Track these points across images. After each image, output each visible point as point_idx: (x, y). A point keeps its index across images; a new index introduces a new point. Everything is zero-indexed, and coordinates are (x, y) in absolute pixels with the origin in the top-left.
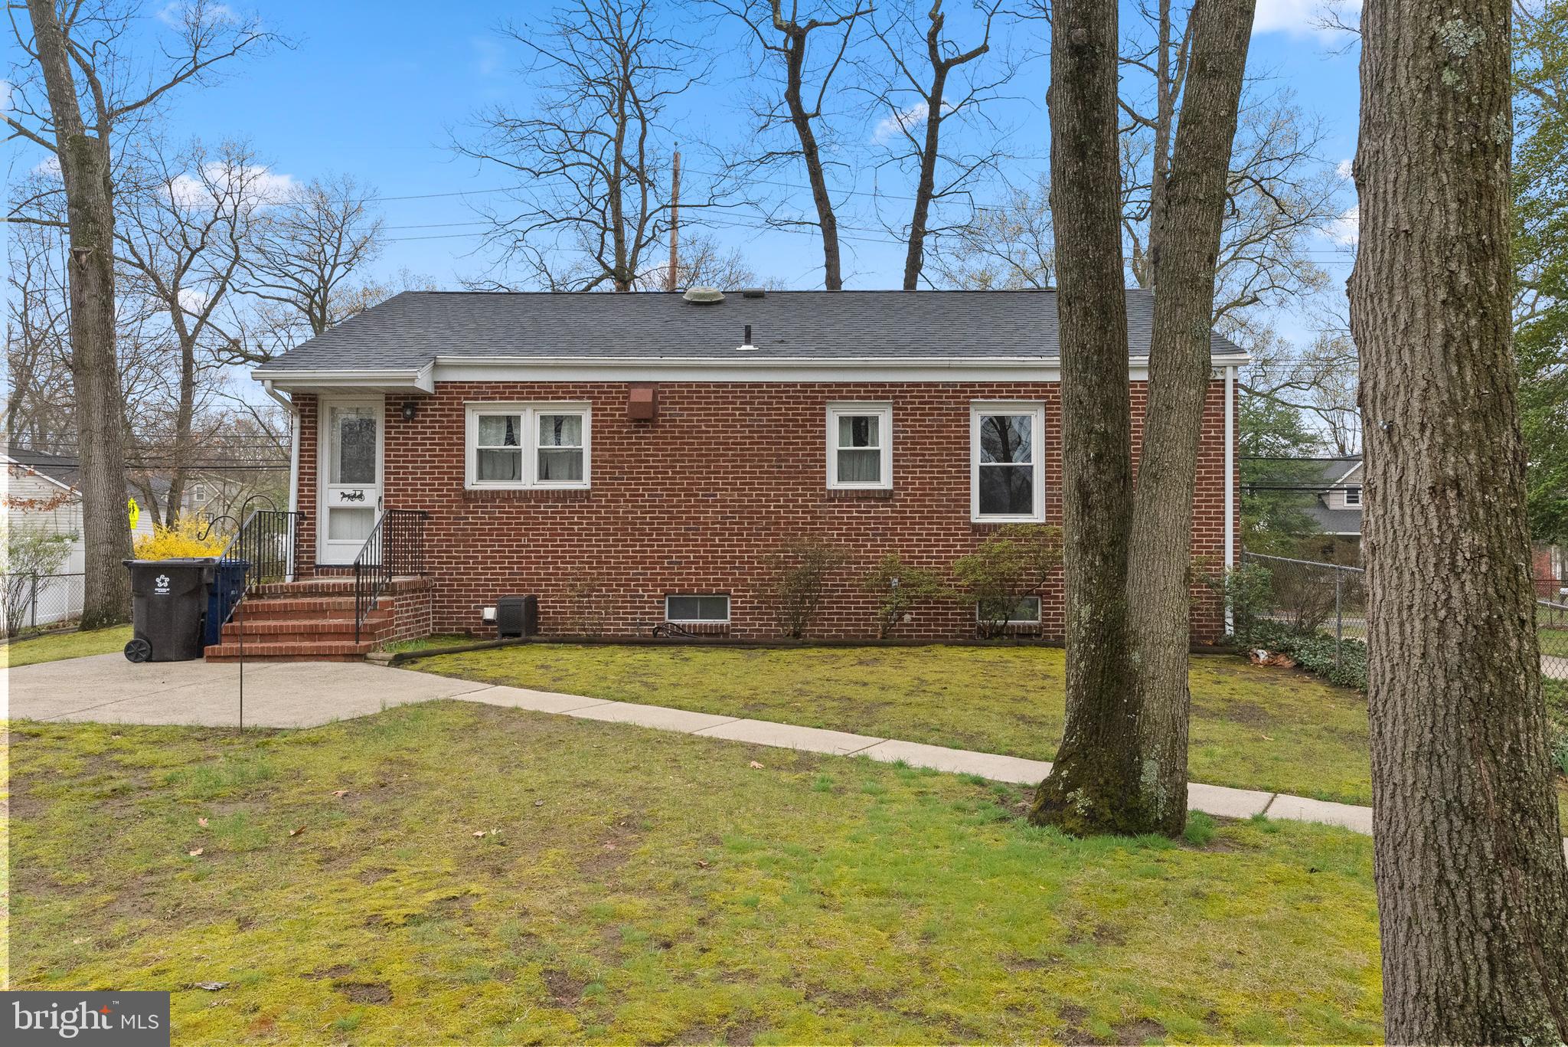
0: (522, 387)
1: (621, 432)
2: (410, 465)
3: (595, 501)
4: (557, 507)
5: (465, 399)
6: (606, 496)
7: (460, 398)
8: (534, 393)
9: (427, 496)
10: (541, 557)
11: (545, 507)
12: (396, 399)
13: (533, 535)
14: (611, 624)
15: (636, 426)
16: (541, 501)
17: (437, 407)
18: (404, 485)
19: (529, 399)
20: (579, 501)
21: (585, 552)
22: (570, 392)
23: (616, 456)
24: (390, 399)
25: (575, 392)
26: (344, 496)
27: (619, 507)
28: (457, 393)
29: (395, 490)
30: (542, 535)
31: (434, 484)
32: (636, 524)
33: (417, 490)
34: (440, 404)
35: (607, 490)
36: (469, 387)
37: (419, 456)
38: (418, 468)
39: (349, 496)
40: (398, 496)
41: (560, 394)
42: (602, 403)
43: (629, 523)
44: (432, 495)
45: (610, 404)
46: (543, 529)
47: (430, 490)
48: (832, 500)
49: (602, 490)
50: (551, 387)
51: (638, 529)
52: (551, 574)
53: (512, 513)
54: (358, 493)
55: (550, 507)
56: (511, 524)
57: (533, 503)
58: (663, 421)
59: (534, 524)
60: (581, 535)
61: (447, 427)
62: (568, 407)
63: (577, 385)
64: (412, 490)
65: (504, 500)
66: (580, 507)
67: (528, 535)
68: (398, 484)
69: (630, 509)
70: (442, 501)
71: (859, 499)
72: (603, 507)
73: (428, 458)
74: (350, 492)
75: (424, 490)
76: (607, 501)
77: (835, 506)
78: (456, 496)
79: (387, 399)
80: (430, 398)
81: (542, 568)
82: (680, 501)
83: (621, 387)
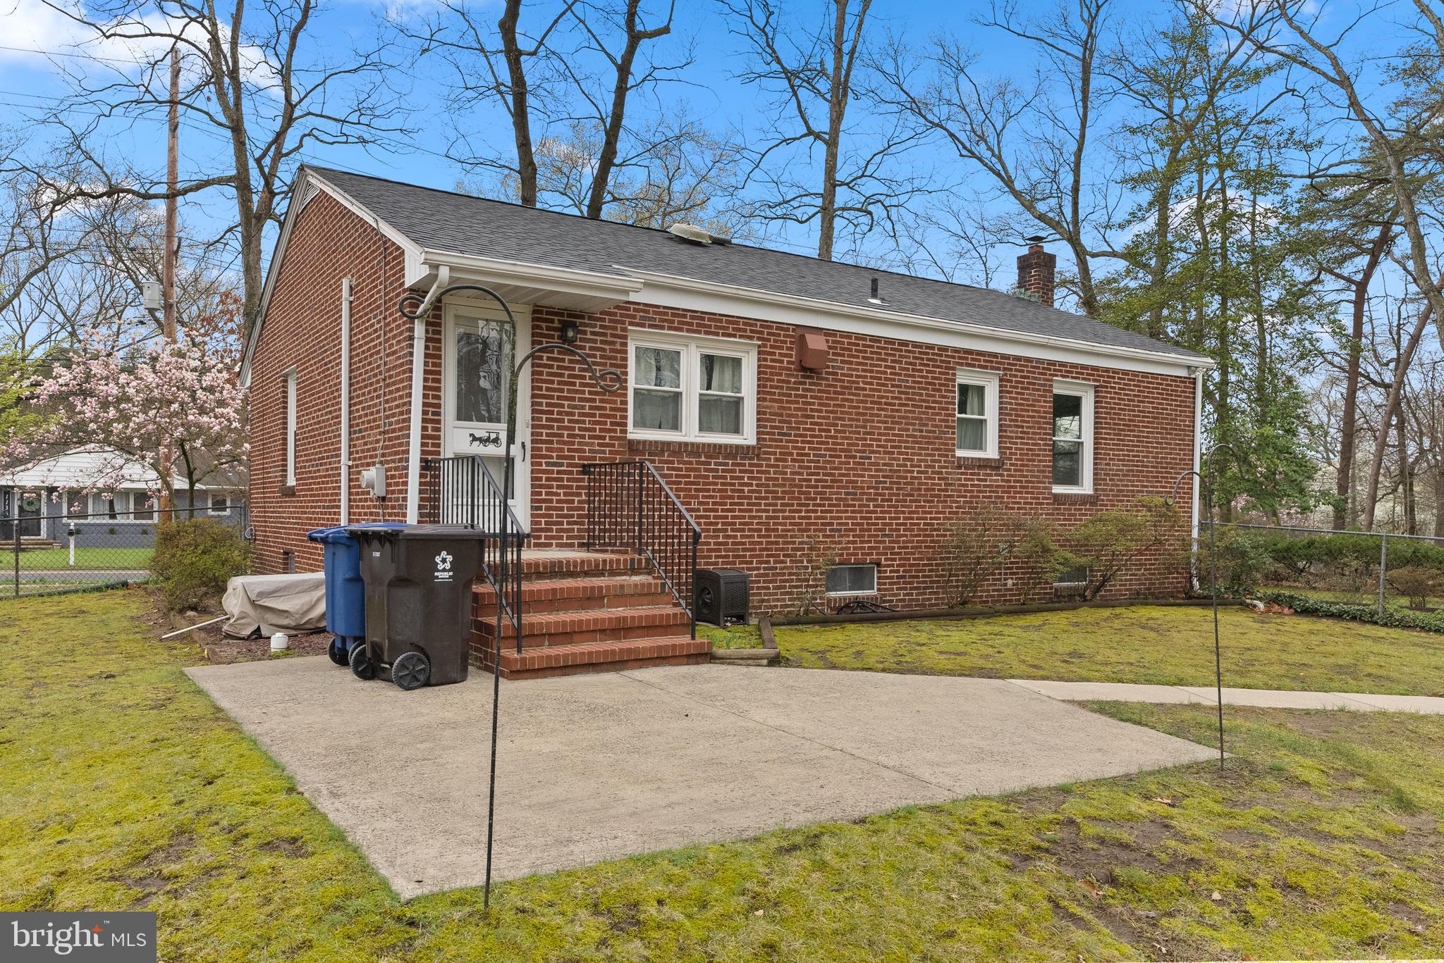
0: (692, 317)
1: (789, 382)
2: (566, 403)
3: (765, 459)
4: (727, 464)
5: (631, 324)
6: (775, 453)
7: (624, 323)
8: (705, 326)
9: (587, 444)
10: (711, 524)
11: (716, 464)
12: (548, 313)
13: (704, 497)
14: (778, 600)
15: (803, 377)
16: (711, 457)
17: (597, 330)
18: (558, 428)
19: (699, 332)
20: (750, 459)
21: (754, 517)
22: (740, 330)
23: (784, 408)
24: (541, 312)
25: (745, 331)
26: (475, 439)
27: (786, 467)
28: (622, 315)
29: (547, 435)
30: (712, 497)
31: (595, 430)
32: (801, 486)
33: (575, 436)
34: (601, 327)
35: (777, 447)
36: (635, 310)
37: (577, 392)
38: (575, 407)
39: (480, 440)
40: (552, 442)
41: (730, 331)
42: (772, 347)
43: (796, 486)
44: (592, 444)
45: (778, 348)
46: (714, 490)
47: (590, 437)
48: (959, 467)
49: (770, 447)
50: (721, 321)
51: (804, 493)
52: (720, 544)
53: (680, 469)
54: (493, 436)
55: (721, 464)
56: (680, 483)
57: (703, 459)
58: (827, 373)
59: (704, 484)
60: (750, 498)
61: (610, 358)
62: (737, 347)
63: (749, 322)
64: (569, 436)
65: (674, 453)
66: (750, 465)
67: (697, 497)
68: (552, 427)
69: (797, 470)
70: (604, 452)
71: (980, 467)
72: (773, 466)
73: (587, 396)
74: (483, 434)
75: (583, 437)
76: (776, 460)
77: (962, 474)
78: (620, 445)
79: (534, 312)
80: (590, 318)
81: (712, 537)
82: (841, 463)
83: (788, 330)
